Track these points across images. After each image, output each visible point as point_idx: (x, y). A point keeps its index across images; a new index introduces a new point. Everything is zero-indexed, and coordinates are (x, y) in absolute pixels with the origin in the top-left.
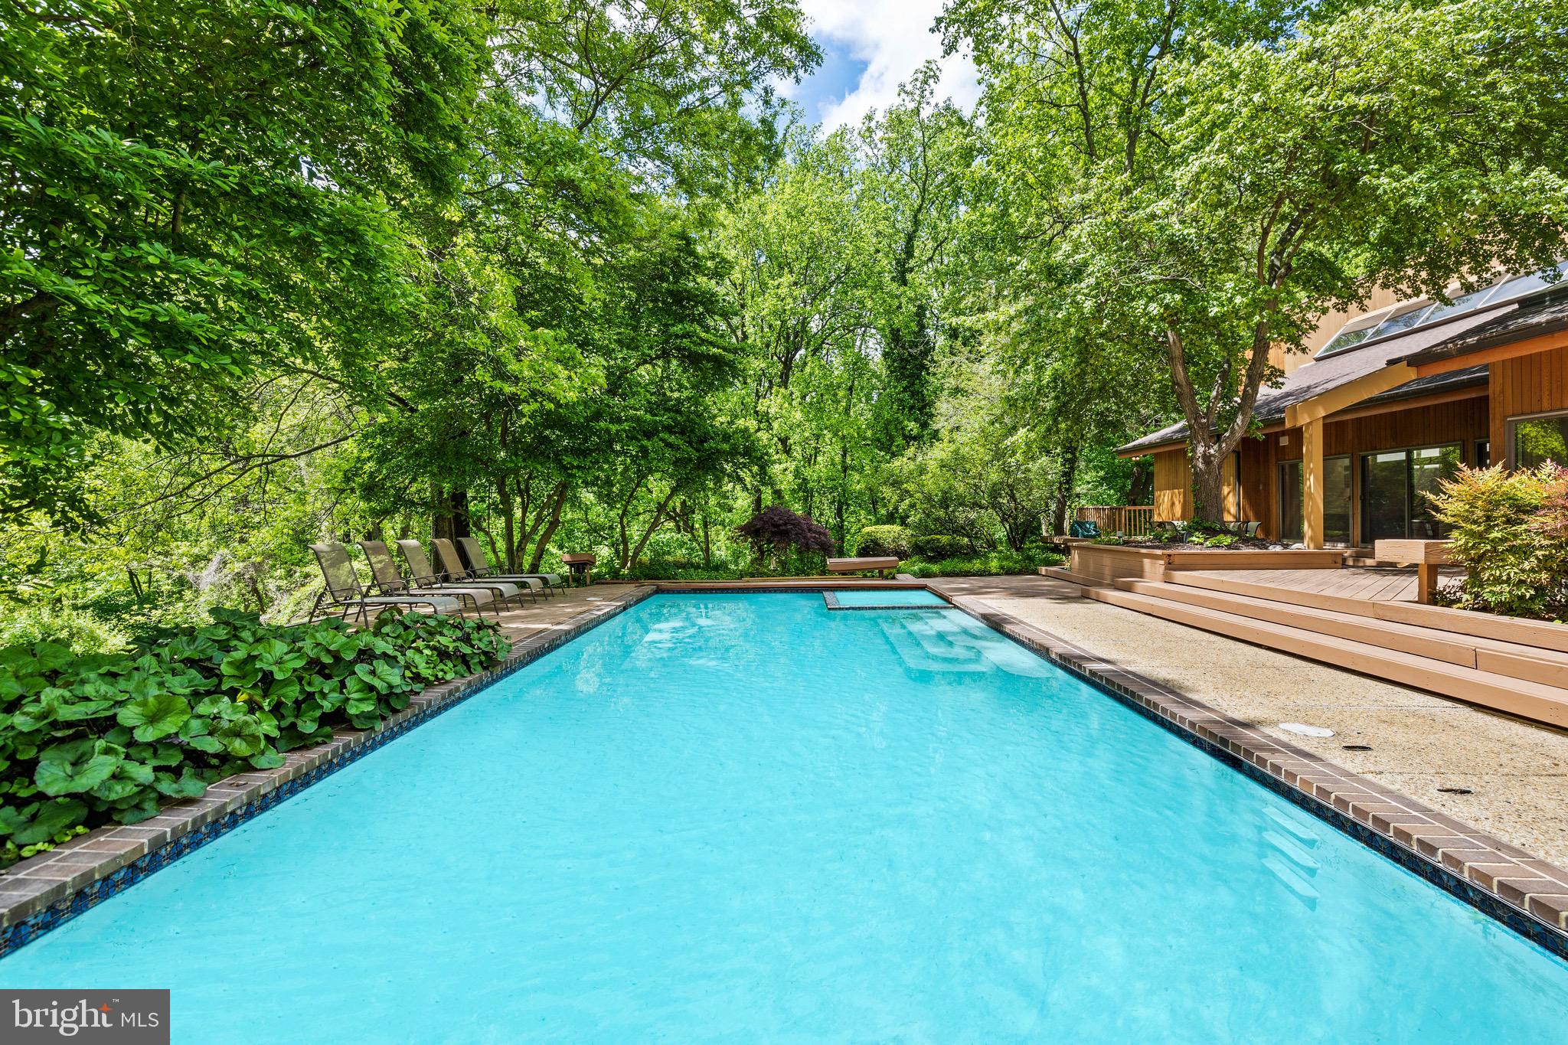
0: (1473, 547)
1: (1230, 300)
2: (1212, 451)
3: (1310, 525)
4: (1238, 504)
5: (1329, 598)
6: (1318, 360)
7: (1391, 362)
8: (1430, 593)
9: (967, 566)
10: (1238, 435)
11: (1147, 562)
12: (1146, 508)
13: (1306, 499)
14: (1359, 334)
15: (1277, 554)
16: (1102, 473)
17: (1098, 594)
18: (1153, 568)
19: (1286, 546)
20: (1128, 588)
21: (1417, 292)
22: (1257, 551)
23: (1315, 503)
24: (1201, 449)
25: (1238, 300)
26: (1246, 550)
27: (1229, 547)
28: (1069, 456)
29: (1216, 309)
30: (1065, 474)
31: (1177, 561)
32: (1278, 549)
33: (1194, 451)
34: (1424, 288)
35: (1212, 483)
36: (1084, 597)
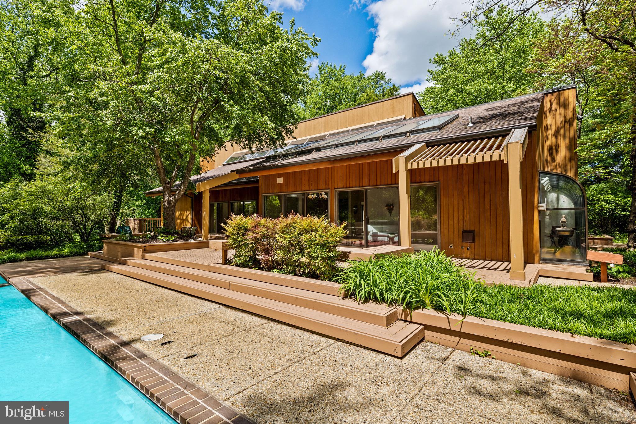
0: (233, 244)
1: (175, 136)
2: (171, 199)
3: (204, 231)
4: (192, 219)
5: (196, 264)
6: (224, 165)
7: (232, 171)
8: (225, 260)
9: (48, 253)
10: (182, 193)
11: (135, 249)
12: (158, 219)
13: (203, 221)
14: (235, 158)
15: (191, 243)
16: (144, 202)
17: (108, 267)
18: (138, 252)
19: (195, 239)
20: (124, 263)
21: (245, 148)
22: (184, 242)
23: (206, 222)
24: (167, 197)
25: (177, 137)
26: (180, 242)
27: (173, 241)
28: (118, 194)
29: (168, 139)
30: (115, 203)
31: (148, 249)
32: (192, 241)
33: (164, 198)
34: (247, 146)
35: (171, 212)
36: (103, 269)
